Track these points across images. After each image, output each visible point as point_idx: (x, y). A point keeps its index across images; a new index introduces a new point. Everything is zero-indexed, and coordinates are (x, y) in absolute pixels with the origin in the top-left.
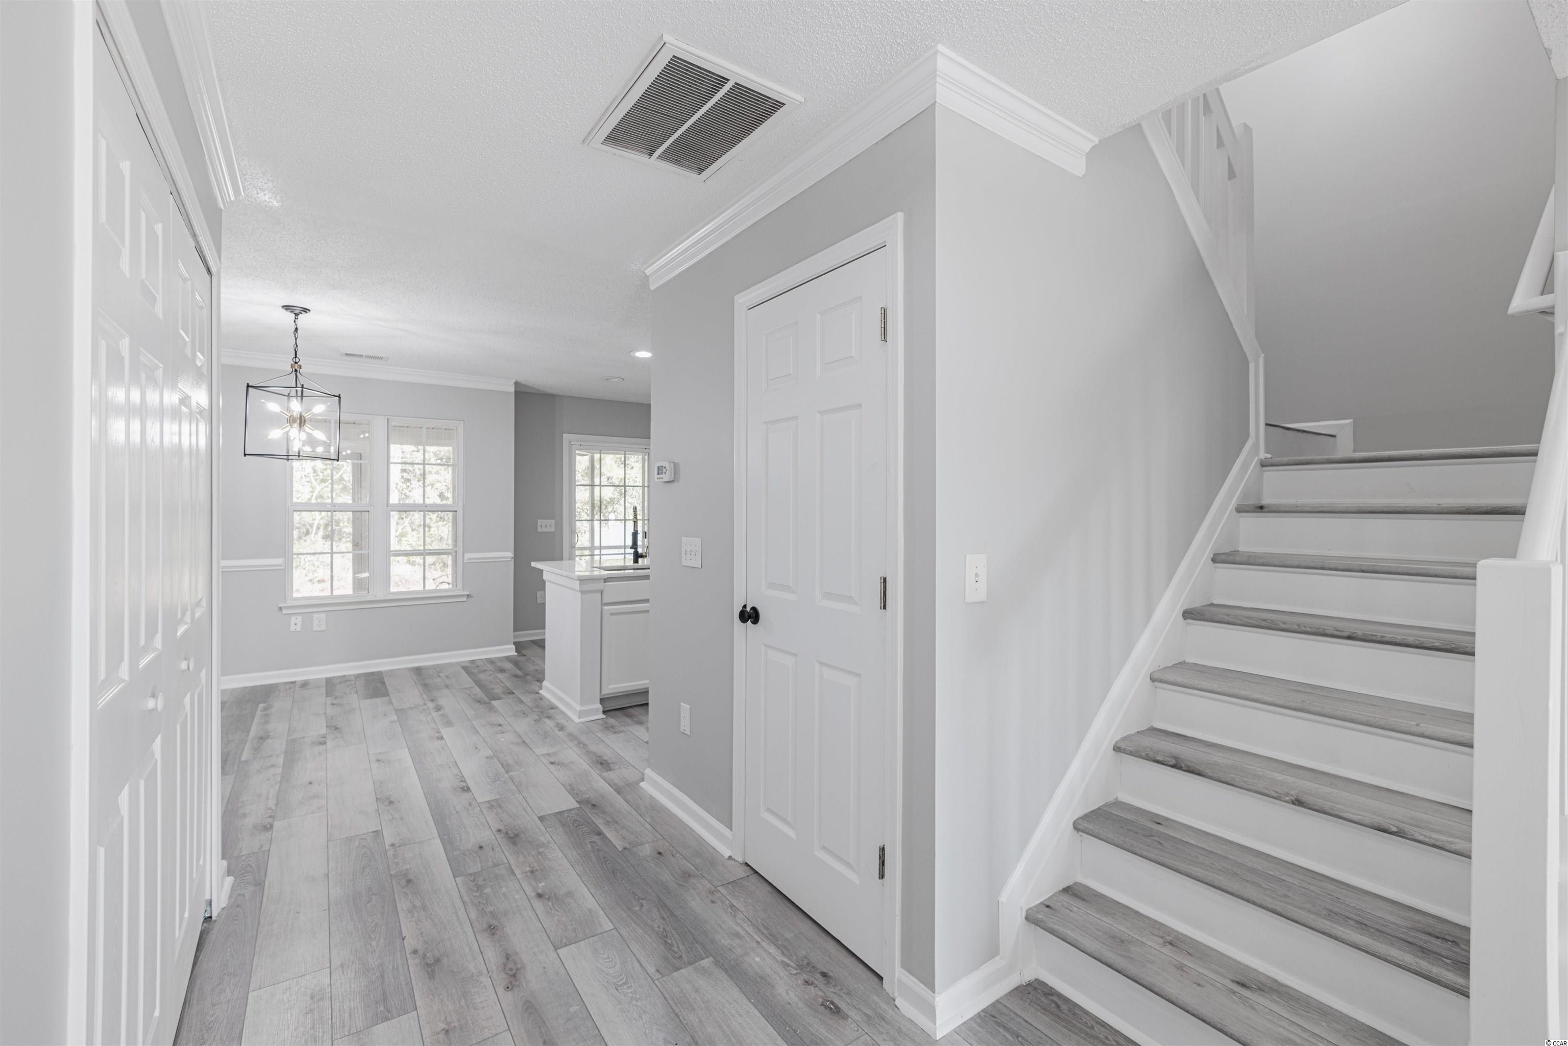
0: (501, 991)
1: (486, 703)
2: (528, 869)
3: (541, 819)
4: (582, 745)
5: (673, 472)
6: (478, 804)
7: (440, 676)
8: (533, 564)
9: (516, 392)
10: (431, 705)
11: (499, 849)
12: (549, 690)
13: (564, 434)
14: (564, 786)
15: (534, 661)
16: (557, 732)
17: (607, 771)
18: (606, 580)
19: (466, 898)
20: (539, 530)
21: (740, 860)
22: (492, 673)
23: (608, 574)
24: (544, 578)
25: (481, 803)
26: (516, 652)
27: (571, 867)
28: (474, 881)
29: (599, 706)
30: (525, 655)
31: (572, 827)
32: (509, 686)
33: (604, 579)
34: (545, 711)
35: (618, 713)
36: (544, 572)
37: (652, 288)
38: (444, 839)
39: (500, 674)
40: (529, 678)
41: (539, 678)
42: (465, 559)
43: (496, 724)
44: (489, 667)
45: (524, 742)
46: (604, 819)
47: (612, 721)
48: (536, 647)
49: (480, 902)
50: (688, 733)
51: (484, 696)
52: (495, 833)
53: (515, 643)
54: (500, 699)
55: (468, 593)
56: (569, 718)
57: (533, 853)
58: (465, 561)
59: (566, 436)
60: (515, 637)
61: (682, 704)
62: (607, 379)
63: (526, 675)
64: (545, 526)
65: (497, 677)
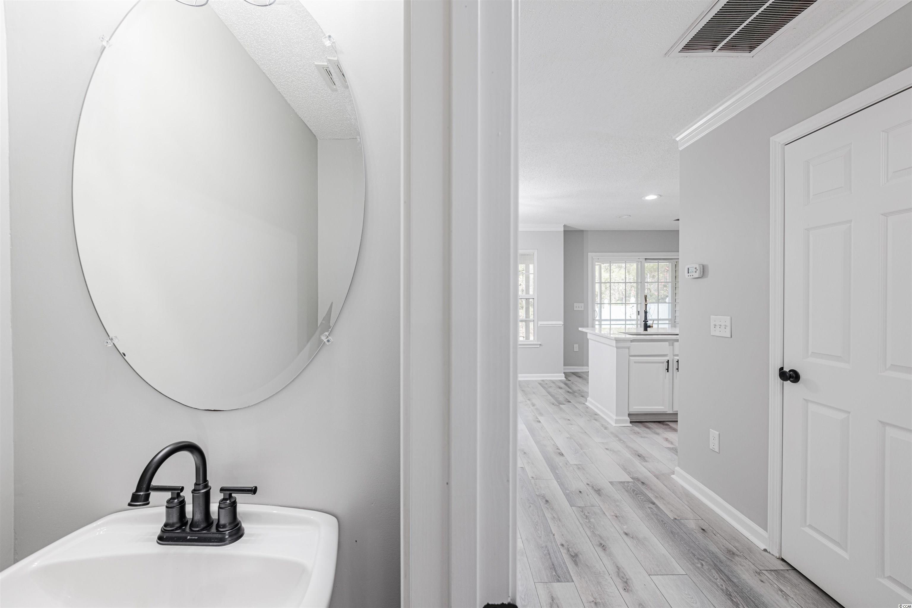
0: (621, 591)
1: (558, 406)
2: (613, 514)
3: (611, 483)
4: (622, 441)
5: (702, 271)
6: (571, 465)
7: (528, 387)
8: (580, 329)
9: (564, 231)
10: (528, 402)
11: (591, 496)
12: (591, 402)
13: (589, 253)
14: (619, 465)
15: (576, 385)
16: (604, 430)
17: (645, 462)
18: (633, 341)
19: (581, 521)
20: (575, 309)
21: (777, 555)
22: (555, 388)
23: (633, 337)
24: (588, 337)
25: (572, 464)
26: (565, 378)
27: (640, 520)
28: (582, 512)
29: (628, 419)
30: (570, 381)
31: (632, 493)
32: (566, 397)
33: (631, 340)
34: (594, 416)
35: (639, 424)
36: (588, 334)
37: (680, 149)
38: (558, 481)
39: (560, 390)
40: (576, 394)
41: (584, 395)
42: (539, 324)
43: (566, 419)
44: (552, 385)
45: (585, 432)
46: (653, 494)
47: (636, 429)
48: (575, 376)
49: (590, 526)
50: (717, 450)
51: (555, 401)
52: (586, 485)
53: (564, 373)
54: (564, 404)
55: (540, 343)
56: (608, 422)
57: (613, 504)
58: (539, 326)
59: (590, 254)
60: (564, 369)
61: (710, 429)
62: (619, 217)
63: (575, 392)
64: (578, 307)
65: (558, 391)
